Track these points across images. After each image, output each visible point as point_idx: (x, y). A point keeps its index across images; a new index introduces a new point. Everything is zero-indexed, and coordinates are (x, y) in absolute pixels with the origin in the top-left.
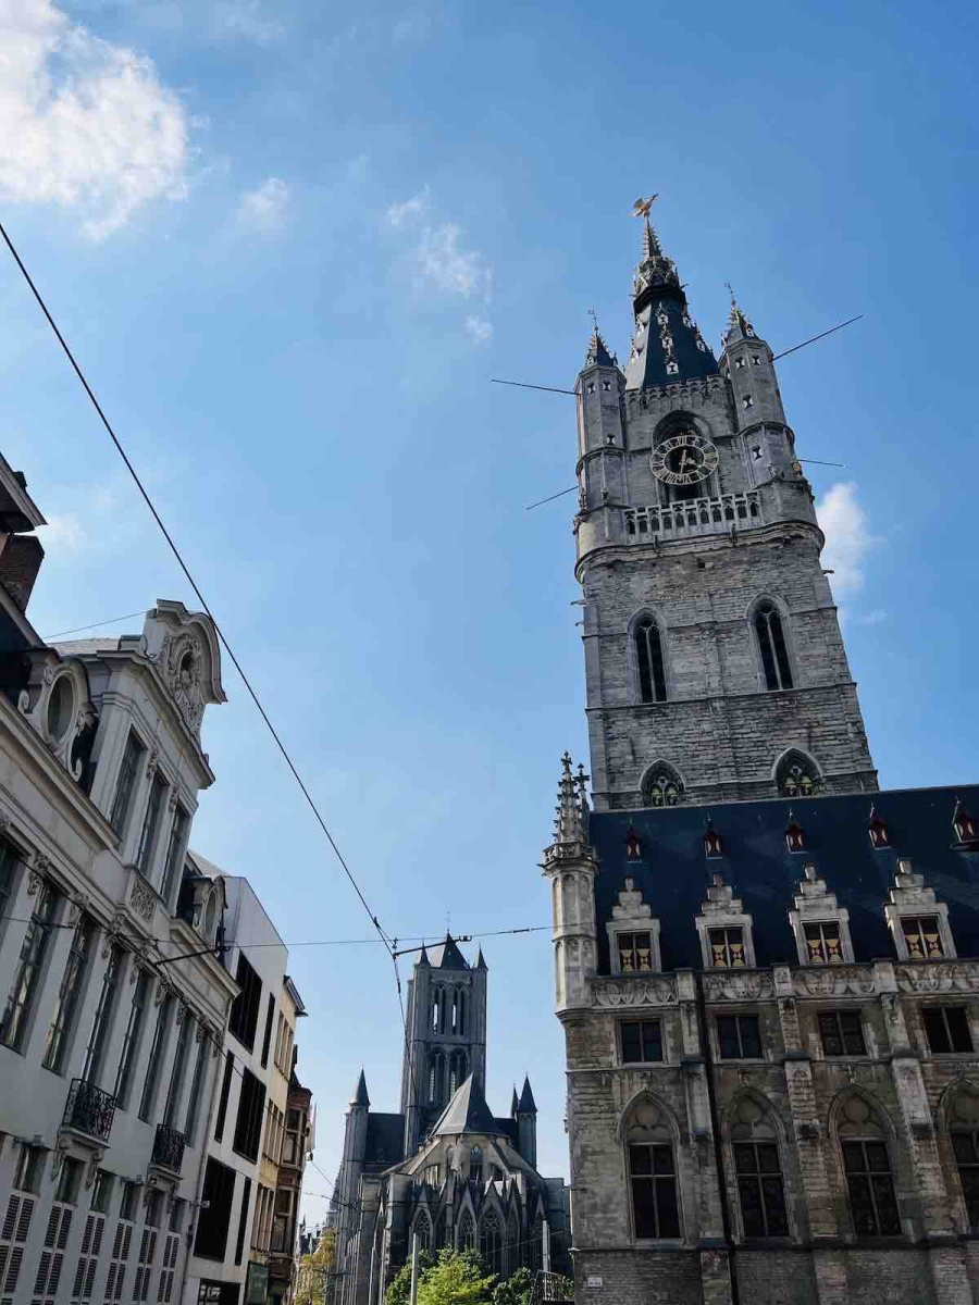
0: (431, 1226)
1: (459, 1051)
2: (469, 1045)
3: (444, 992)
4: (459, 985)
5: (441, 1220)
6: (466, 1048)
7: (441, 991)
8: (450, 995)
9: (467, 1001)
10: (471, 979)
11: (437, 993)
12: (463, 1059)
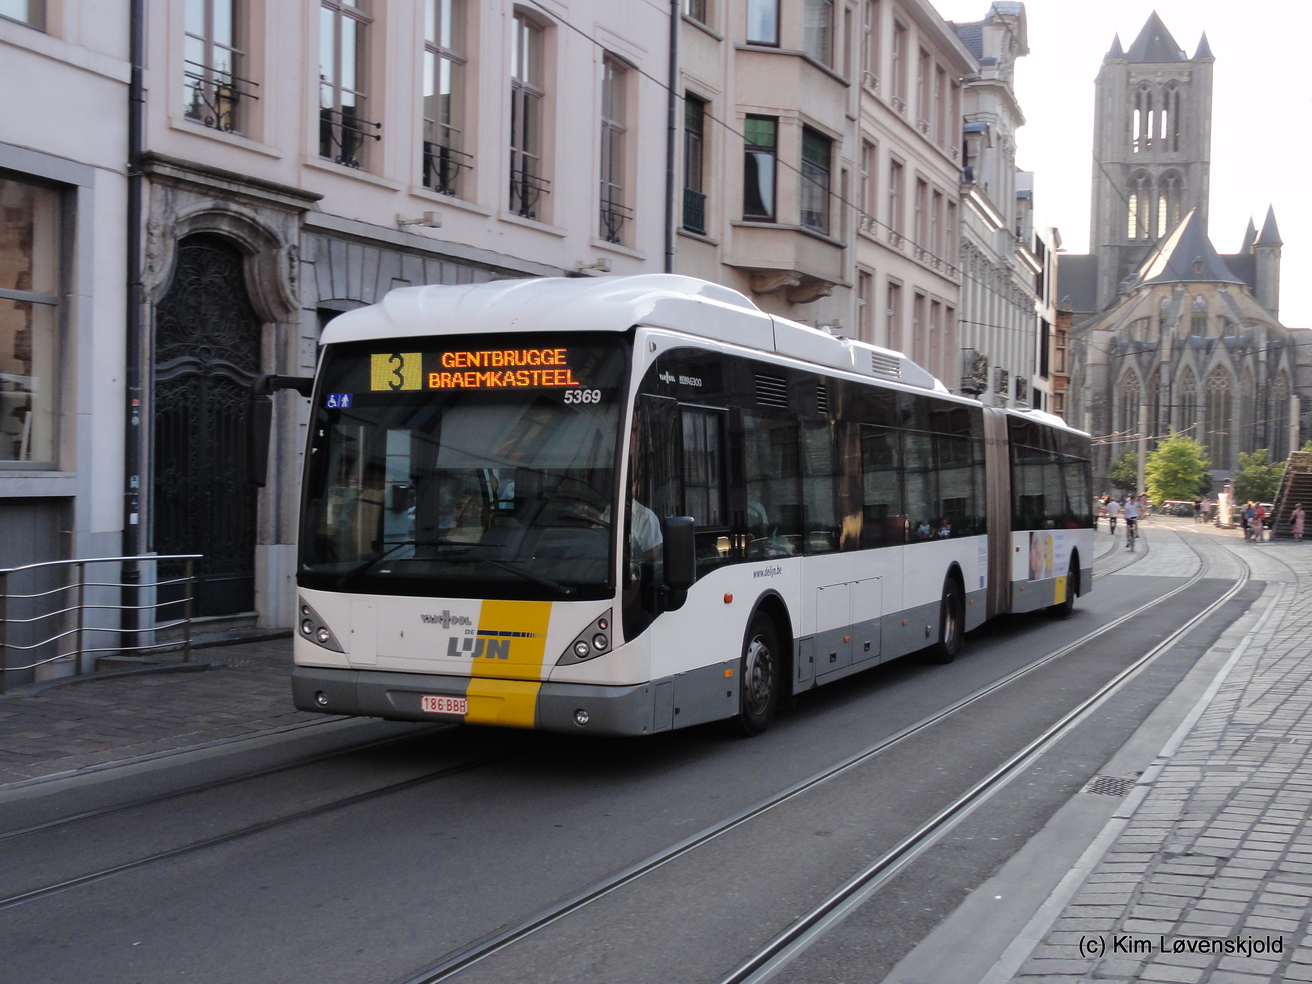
0: (1142, 384)
1: (1171, 174)
2: (1187, 165)
3: (1149, 96)
4: (1172, 85)
5: (1154, 376)
6: (1181, 170)
7: (1144, 94)
8: (1158, 98)
9: (1184, 106)
10: (1190, 75)
11: (1139, 97)
12: (1178, 183)
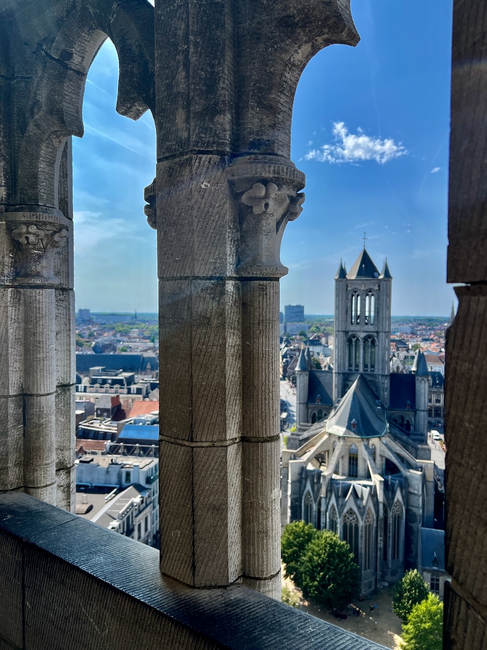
1: (369, 337)
2: (377, 332)
6: (375, 334)
7: (355, 295)
10: (379, 286)
12: (373, 342)
